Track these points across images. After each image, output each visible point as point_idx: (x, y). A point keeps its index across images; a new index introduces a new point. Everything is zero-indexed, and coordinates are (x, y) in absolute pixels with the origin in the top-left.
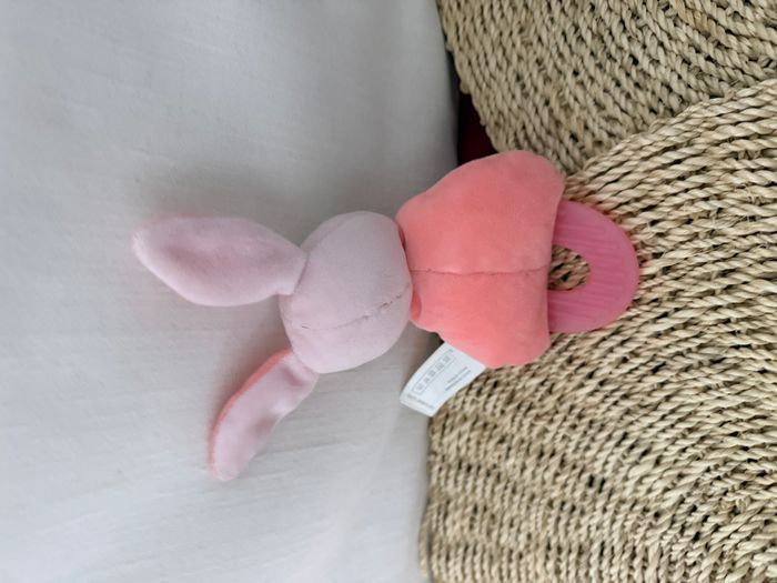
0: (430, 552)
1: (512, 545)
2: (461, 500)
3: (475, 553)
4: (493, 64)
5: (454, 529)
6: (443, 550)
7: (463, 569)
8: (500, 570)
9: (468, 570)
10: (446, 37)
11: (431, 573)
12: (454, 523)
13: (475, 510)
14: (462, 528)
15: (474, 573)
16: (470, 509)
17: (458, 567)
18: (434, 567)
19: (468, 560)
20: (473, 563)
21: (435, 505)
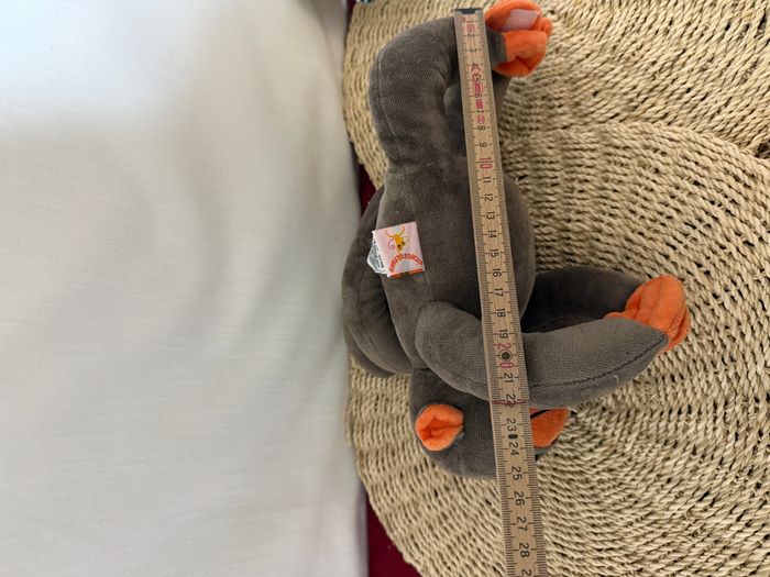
0: (352, 432)
1: (399, 412)
2: (369, 394)
3: (378, 423)
4: (374, 149)
5: (366, 412)
6: (360, 428)
7: (372, 437)
8: (393, 429)
9: (374, 436)
10: (349, 135)
11: (354, 444)
12: (365, 408)
13: (377, 399)
14: (370, 411)
15: (378, 437)
16: (374, 398)
17: (369, 435)
18: (355, 440)
19: (375, 429)
20: (377, 431)
21: (354, 400)
